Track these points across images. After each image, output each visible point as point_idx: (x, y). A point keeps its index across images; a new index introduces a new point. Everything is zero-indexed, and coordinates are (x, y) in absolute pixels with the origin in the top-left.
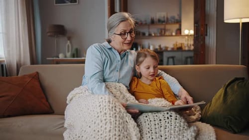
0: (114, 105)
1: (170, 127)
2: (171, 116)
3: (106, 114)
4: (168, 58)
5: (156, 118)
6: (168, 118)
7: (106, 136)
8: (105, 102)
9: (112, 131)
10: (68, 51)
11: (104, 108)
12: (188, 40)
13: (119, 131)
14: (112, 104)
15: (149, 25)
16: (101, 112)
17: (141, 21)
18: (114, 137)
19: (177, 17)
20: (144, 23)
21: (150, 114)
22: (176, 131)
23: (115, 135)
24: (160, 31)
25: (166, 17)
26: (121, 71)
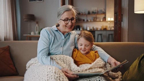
0: (58, 75)
4: (98, 35)
8: (52, 72)
10: (37, 31)
12: (110, 24)
14: (58, 74)
15: (87, 15)
17: (82, 13)
19: (103, 10)
20: (84, 13)
24: (93, 19)
25: (97, 10)
26: (64, 47)
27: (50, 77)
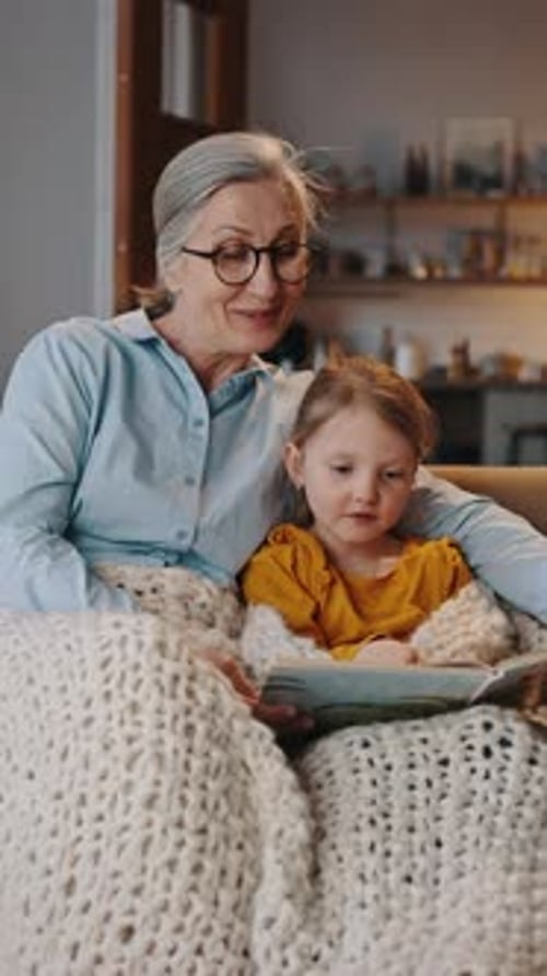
0: (182, 668)
1: (493, 799)
2: (504, 743)
3: (134, 707)
5: (418, 749)
6: (487, 752)
7: (125, 828)
9: (161, 803)
11: (131, 678)
13: (204, 805)
14: (177, 659)
15: (391, 205)
16: (108, 695)
18: (173, 834)
21: (387, 730)
22: (521, 823)
23: (180, 824)
24: (466, 245)
25: (509, 149)
26: (211, 485)
27: (123, 676)
